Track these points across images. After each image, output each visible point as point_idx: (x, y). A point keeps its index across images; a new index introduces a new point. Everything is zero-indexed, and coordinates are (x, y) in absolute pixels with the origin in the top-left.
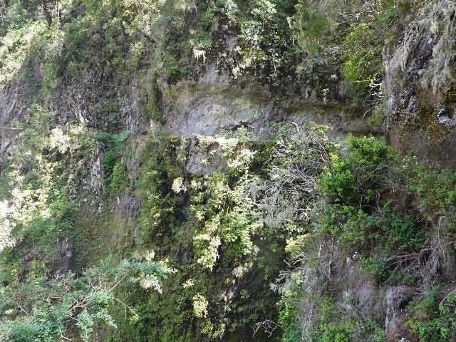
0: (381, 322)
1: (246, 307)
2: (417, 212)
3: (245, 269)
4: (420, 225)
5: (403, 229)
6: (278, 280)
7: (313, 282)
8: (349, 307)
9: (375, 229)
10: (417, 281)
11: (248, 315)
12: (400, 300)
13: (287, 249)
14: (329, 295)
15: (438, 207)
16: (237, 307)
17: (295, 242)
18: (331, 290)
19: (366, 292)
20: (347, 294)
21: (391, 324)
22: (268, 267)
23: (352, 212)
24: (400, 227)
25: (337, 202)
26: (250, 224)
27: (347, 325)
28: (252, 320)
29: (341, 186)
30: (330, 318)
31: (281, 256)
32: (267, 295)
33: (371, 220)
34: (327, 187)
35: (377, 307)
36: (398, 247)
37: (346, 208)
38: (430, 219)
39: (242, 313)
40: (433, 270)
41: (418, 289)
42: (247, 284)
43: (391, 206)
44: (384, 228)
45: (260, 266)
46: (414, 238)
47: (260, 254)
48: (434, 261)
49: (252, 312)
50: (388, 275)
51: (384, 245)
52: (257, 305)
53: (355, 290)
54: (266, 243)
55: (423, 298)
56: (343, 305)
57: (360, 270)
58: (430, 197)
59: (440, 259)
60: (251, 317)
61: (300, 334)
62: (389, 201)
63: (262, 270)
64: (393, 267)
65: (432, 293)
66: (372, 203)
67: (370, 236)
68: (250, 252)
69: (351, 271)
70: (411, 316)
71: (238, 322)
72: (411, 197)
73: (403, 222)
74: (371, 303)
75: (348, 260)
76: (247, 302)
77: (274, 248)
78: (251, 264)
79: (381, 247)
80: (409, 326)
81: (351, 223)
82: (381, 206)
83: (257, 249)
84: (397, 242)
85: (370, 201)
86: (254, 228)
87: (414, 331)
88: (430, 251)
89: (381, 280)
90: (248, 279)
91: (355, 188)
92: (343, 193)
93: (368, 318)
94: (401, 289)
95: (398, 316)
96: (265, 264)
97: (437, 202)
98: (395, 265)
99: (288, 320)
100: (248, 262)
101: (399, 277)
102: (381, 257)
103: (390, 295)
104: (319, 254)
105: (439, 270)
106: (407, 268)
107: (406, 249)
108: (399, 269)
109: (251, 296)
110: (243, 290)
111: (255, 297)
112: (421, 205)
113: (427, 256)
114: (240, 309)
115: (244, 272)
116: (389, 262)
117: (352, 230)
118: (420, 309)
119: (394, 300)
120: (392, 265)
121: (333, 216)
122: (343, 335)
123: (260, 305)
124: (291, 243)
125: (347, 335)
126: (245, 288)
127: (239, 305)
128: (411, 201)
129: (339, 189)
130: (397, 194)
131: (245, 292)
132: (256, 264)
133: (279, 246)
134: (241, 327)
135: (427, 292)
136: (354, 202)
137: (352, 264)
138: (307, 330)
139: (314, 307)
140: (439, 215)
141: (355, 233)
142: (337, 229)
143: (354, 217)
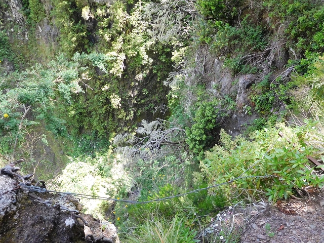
0: (234, 98)
1: (146, 100)
2: (266, 22)
3: (144, 75)
4: (266, 32)
5: (255, 35)
6: (168, 79)
7: (193, 77)
8: (215, 91)
9: (236, 37)
10: (259, 70)
11: (148, 104)
12: (247, 84)
13: (173, 59)
14: (202, 85)
15: (280, 18)
16: (140, 100)
17: (178, 53)
18: (204, 82)
19: (226, 80)
20: (213, 83)
21: (240, 99)
22: (159, 72)
23: (221, 25)
24: (253, 35)
25: (211, 19)
26: (145, 42)
27: (214, 102)
28: (151, 107)
29: (214, 5)
30: (203, 98)
31: (169, 64)
32: (160, 91)
33: (234, 30)
34: (204, 7)
35: (232, 89)
36: (249, 49)
37: (217, 22)
38: (273, 27)
39: (144, 104)
40: (270, 63)
41: (258, 76)
42: (146, 85)
43: (248, 19)
44: (242, 36)
45: (154, 72)
46: (261, 42)
47: (153, 64)
48: (271, 56)
49: (151, 102)
50: (241, 68)
51: (240, 49)
52: (153, 98)
53: (219, 80)
54: (158, 55)
55: (262, 81)
56: (211, 90)
57: (223, 67)
58: (276, 10)
59: (275, 55)
60: (149, 106)
61: (183, 110)
62: (247, 16)
63: (156, 74)
64: (244, 63)
65: (267, 77)
66: (235, 18)
67: (232, 43)
68: (147, 63)
69: (218, 68)
70: (252, 93)
71: (142, 109)
72: (263, 12)
73: (255, 31)
74: (229, 87)
75: (216, 60)
76: (147, 96)
77: (163, 58)
78: (148, 71)
79: (238, 49)
80: (250, 98)
81: (220, 33)
82: (241, 20)
83: (151, 60)
84: (249, 45)
85: (234, 16)
86: (148, 45)
87: (253, 101)
88: (270, 50)
89: (236, 72)
90: (146, 81)
91: (225, 6)
92: (216, 11)
93: (227, 97)
94: (248, 76)
95: (245, 93)
96: (158, 71)
97: (280, 14)
98: (246, 61)
99: (174, 105)
100: (146, 70)
101: (248, 69)
102: (238, 57)
103: (241, 81)
104: (196, 59)
105: (274, 63)
106: (254, 63)
107: (255, 50)
108: (248, 64)
109: (149, 93)
110: (144, 89)
111: (151, 93)
112: (269, 17)
113: (267, 53)
114: (143, 101)
115: (143, 77)
116: (242, 60)
117: (220, 39)
118: (258, 88)
119: (244, 83)
120: (244, 62)
121: (207, 30)
122: (211, 107)
123: (156, 97)
124: (175, 55)
125: (213, 107)
126: (145, 88)
127: (142, 99)
128: (262, 15)
129: (213, 8)
130: (253, 10)
131: (145, 90)
132: (151, 71)
133: (167, 57)
134: (144, 112)
135: (264, 77)
136: (223, 18)
137: (218, 63)
138: (188, 108)
139: (193, 93)
140: (279, 24)
141: (222, 40)
142: (209, 39)
143: (222, 29)
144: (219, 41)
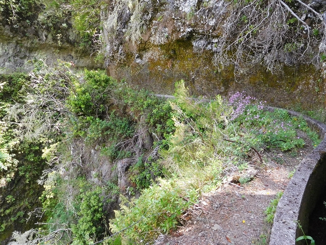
0: (116, 183)
1: (12, 208)
2: (129, 115)
3: (8, 179)
4: (131, 123)
5: (123, 126)
6: (42, 178)
7: (71, 170)
8: (96, 179)
9: (107, 129)
10: (133, 153)
11: (16, 214)
12: (125, 167)
13: (43, 156)
14: (82, 176)
15: (140, 111)
16: (4, 211)
17: (49, 150)
18: (83, 174)
19: (106, 168)
20: (94, 173)
21: (122, 182)
22: (28, 173)
23: (92, 120)
24: (121, 125)
25: (82, 115)
26: (7, 142)
27: (97, 190)
28: (19, 216)
29: (84, 104)
30: (86, 189)
31: (38, 163)
32: (30, 194)
33: (105, 123)
34: (73, 105)
35: (113, 174)
36: (121, 137)
37: (88, 118)
38: (136, 118)
39: (9, 215)
40: (140, 146)
41: (133, 158)
42: (11, 190)
43: (115, 113)
44: (112, 127)
45: (21, 174)
46: (129, 130)
47: (19, 165)
48: (140, 141)
49: (19, 210)
50: (117, 154)
51: (113, 138)
52: (22, 204)
53: (99, 168)
54: (24, 155)
55: (136, 163)
56: (92, 180)
57: (100, 156)
58: (135, 106)
59: (143, 140)
60: (18, 215)
61: (65, 208)
62: (114, 111)
63: (23, 176)
64: (119, 149)
65: (141, 158)
66: (104, 113)
67: (105, 133)
68: (11, 165)
69: (95, 157)
70: (131, 174)
71: (7, 222)
72: (126, 107)
73: (122, 122)
74: (109, 173)
75: (92, 151)
76: (13, 204)
77: (31, 158)
78: (13, 174)
79: (112, 139)
80: (131, 180)
81: (93, 127)
82: (109, 114)
83: (16, 162)
84: (120, 134)
85: (103, 112)
86: (12, 146)
87: (134, 181)
88: (138, 136)
89: (114, 159)
90: (11, 187)
91: (93, 104)
92: (86, 109)
93: (109, 183)
94: (125, 160)
95: (125, 176)
96: (25, 172)
97: (139, 108)
98: (120, 148)
99: (50, 207)
100: (9, 173)
101: (123, 154)
102: (112, 145)
103: (120, 165)
104: (72, 152)
105: (143, 146)
106: (127, 148)
107: (126, 138)
108: (123, 150)
109: (16, 199)
110: (8, 196)
111: (19, 198)
112: (131, 111)
113: (136, 139)
114: (8, 211)
115: (7, 182)
116: (117, 147)
117: (93, 132)
118: (135, 169)
119: (122, 167)
120: (119, 148)
121: (80, 125)
122: (95, 196)
123: (25, 203)
124: (46, 152)
125: (98, 195)
126: (10, 194)
127: (7, 209)
128: (125, 109)
129: (82, 106)
130: (117, 106)
131: (10, 197)
132: (17, 173)
133: (35, 156)
134: (11, 225)
135: (138, 159)
136: (93, 113)
137: (95, 153)
138: (70, 203)
139: (73, 187)
140: (140, 116)
141: (95, 133)
142: (83, 133)
143: (94, 123)
144: (92, 133)
